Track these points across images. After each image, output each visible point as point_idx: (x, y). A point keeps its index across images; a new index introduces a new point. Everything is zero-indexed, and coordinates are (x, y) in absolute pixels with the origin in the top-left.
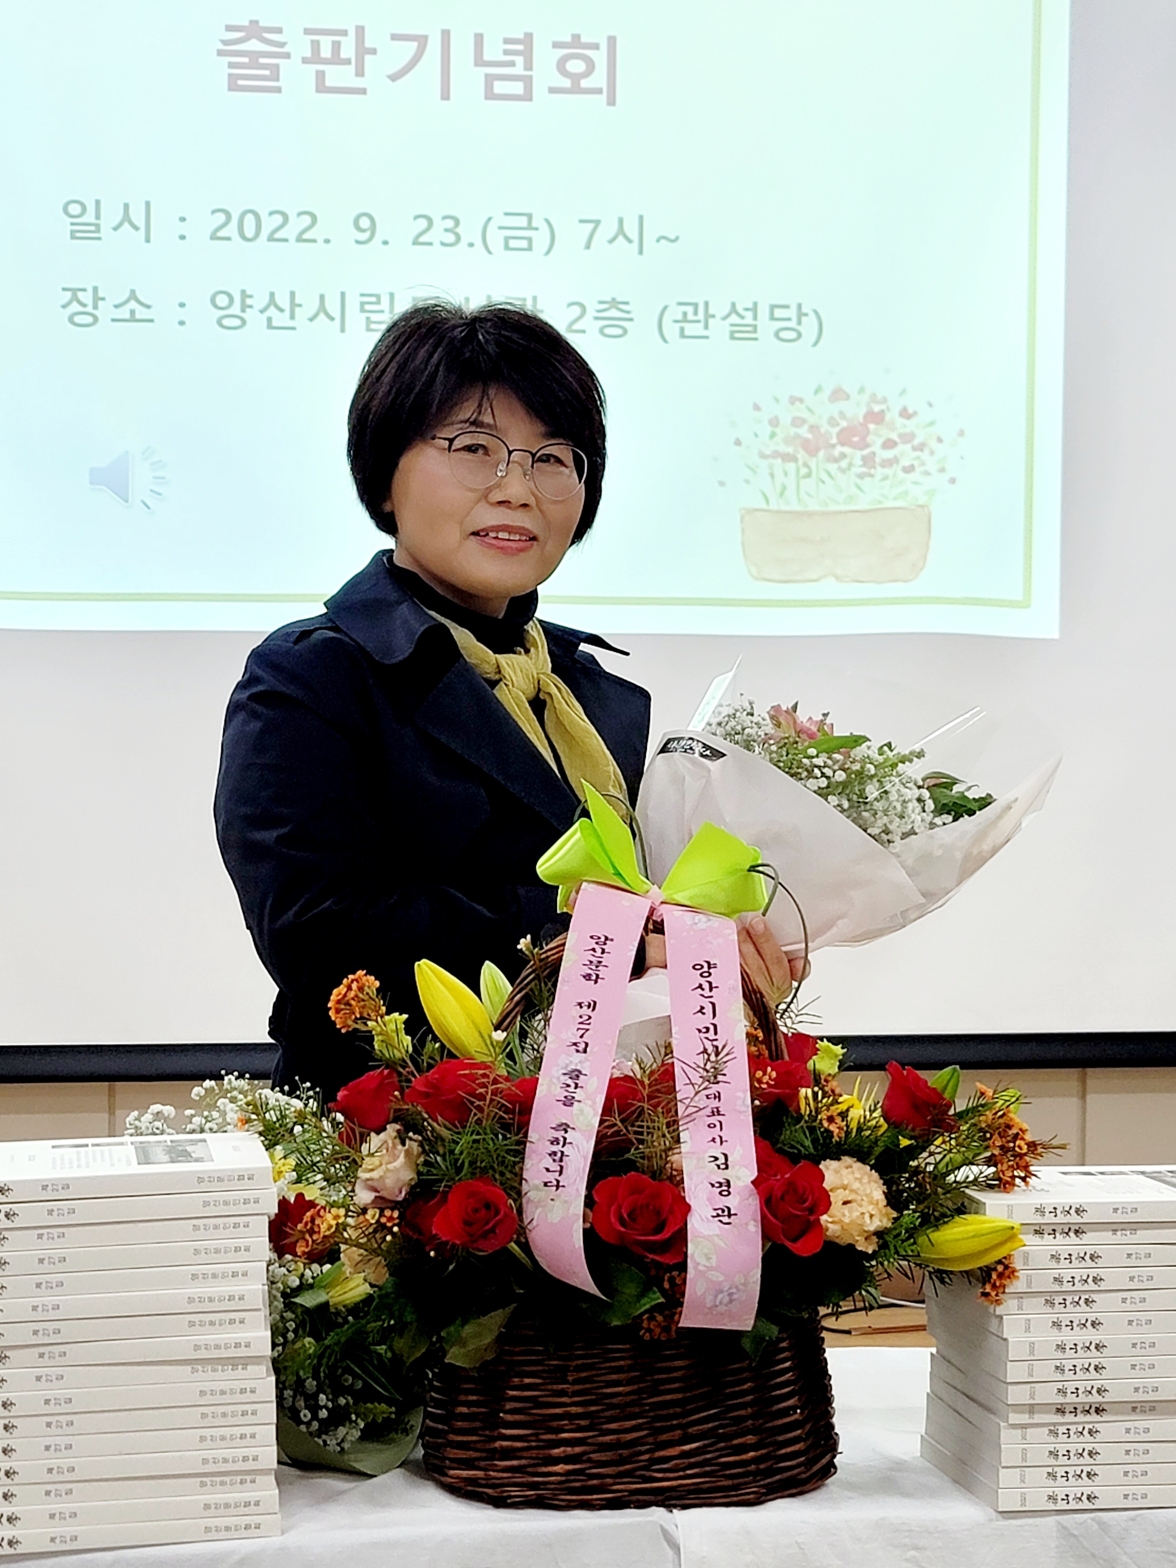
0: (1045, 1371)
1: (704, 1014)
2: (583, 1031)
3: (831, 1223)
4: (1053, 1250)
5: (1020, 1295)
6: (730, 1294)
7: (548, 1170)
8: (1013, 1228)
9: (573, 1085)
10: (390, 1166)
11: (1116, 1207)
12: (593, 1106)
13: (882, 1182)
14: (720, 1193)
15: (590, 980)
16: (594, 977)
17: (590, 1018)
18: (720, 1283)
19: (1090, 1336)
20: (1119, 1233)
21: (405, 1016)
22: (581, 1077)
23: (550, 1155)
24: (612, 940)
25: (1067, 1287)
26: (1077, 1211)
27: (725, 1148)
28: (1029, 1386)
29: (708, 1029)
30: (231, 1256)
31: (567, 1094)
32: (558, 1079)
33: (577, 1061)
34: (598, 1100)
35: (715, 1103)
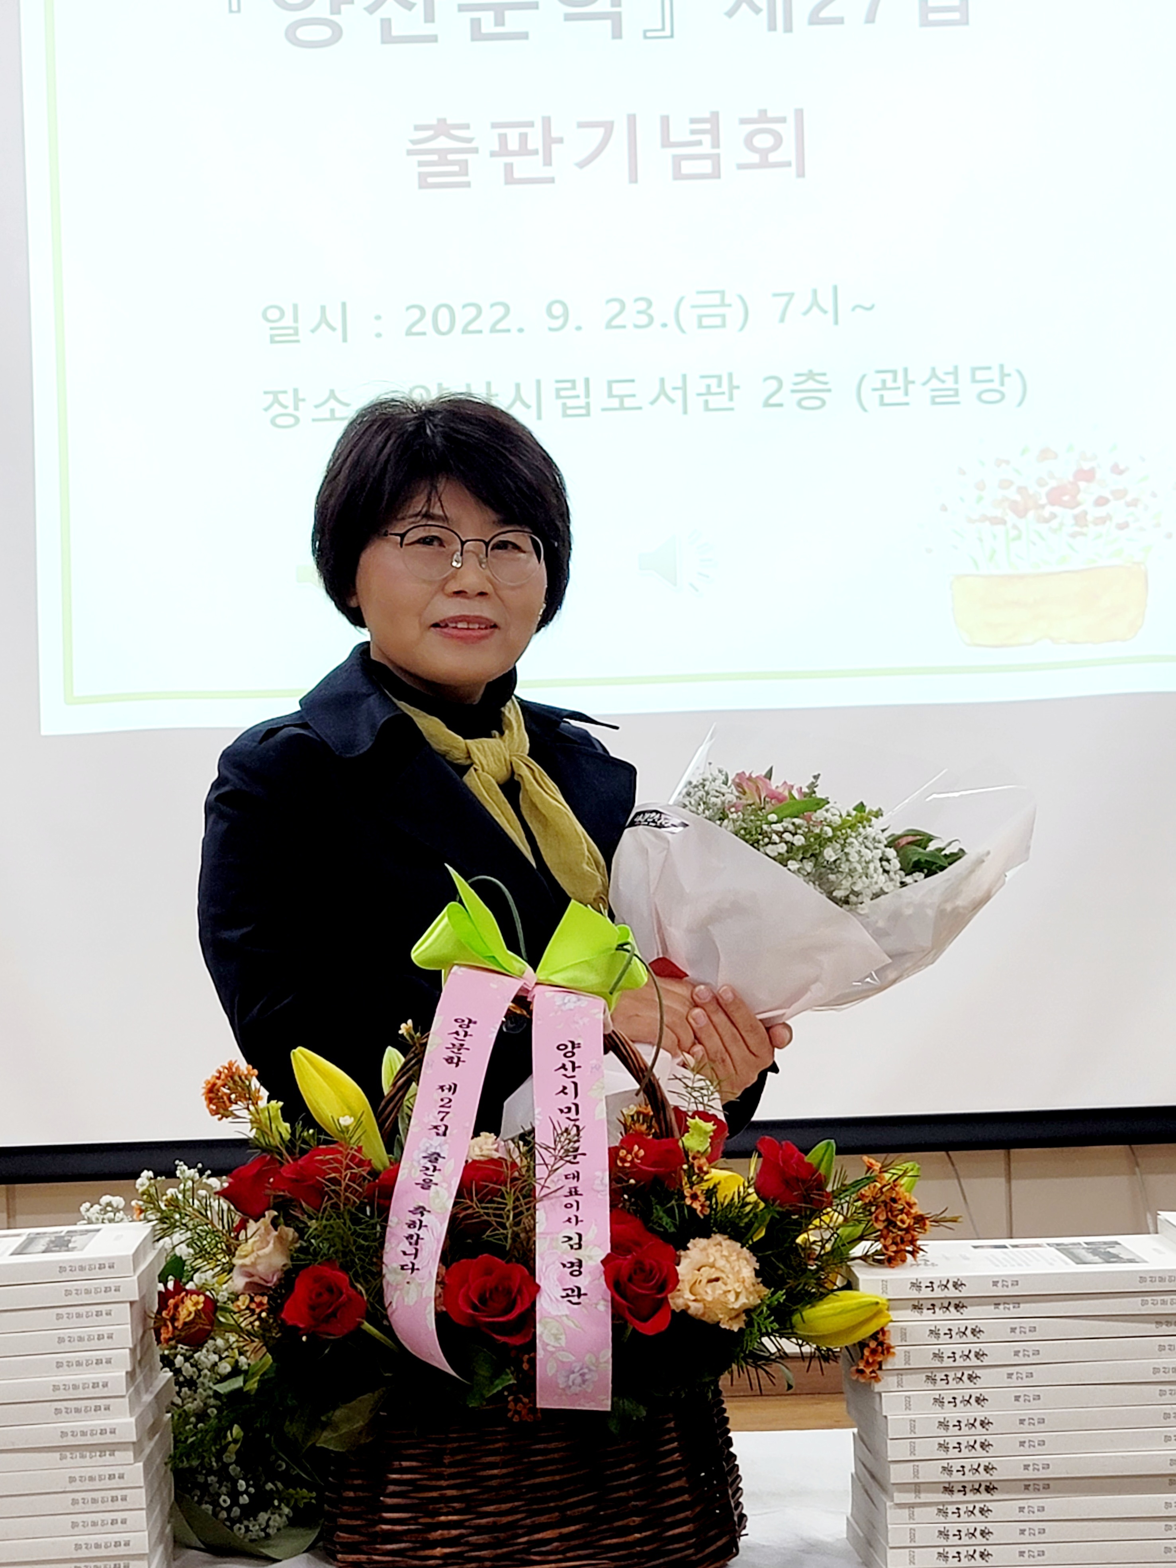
0: (927, 1448)
1: (566, 1094)
2: (444, 1114)
3: (695, 1300)
4: (932, 1325)
5: (900, 1372)
6: (583, 1375)
7: (404, 1253)
8: (877, 1303)
9: (432, 1168)
10: (261, 1253)
11: (995, 1280)
12: (448, 1189)
13: (755, 1259)
14: (571, 1273)
15: (452, 1062)
16: (455, 1060)
17: (450, 1101)
18: (571, 1363)
19: (975, 1412)
20: (1001, 1307)
21: (281, 1104)
22: (440, 1160)
23: (407, 1238)
24: (475, 1023)
25: (949, 1363)
26: (955, 1285)
27: (580, 1228)
28: (912, 1464)
29: (569, 1109)
30: (95, 1344)
31: (425, 1177)
32: (419, 1162)
33: (436, 1144)
34: (453, 1182)
35: (573, 1183)
